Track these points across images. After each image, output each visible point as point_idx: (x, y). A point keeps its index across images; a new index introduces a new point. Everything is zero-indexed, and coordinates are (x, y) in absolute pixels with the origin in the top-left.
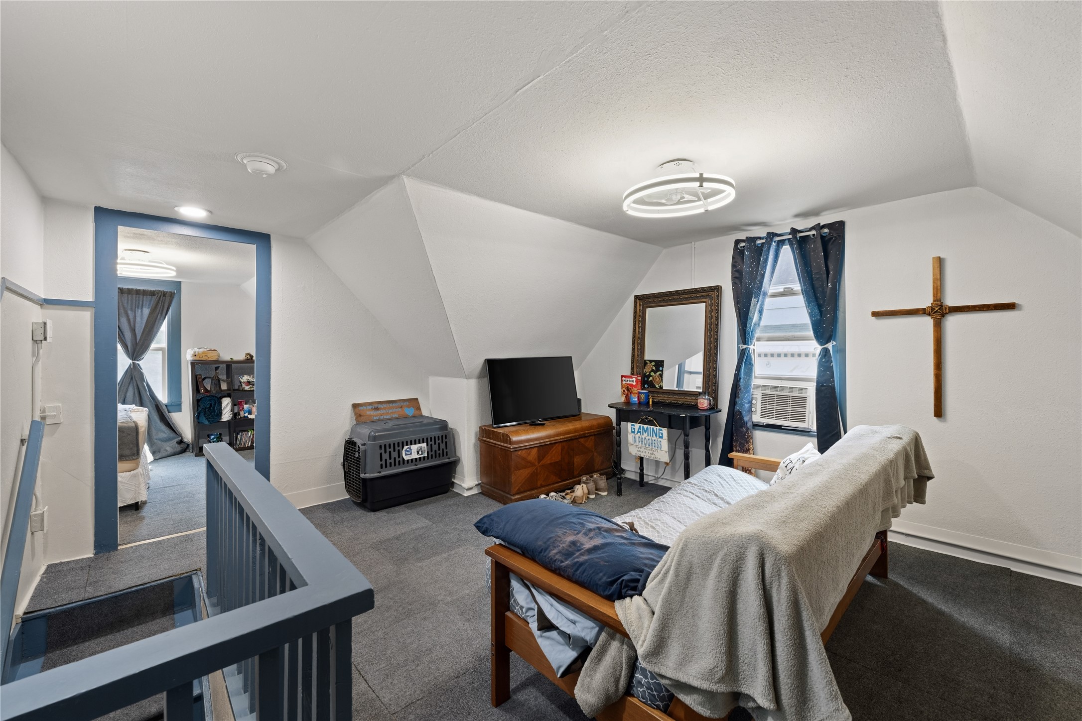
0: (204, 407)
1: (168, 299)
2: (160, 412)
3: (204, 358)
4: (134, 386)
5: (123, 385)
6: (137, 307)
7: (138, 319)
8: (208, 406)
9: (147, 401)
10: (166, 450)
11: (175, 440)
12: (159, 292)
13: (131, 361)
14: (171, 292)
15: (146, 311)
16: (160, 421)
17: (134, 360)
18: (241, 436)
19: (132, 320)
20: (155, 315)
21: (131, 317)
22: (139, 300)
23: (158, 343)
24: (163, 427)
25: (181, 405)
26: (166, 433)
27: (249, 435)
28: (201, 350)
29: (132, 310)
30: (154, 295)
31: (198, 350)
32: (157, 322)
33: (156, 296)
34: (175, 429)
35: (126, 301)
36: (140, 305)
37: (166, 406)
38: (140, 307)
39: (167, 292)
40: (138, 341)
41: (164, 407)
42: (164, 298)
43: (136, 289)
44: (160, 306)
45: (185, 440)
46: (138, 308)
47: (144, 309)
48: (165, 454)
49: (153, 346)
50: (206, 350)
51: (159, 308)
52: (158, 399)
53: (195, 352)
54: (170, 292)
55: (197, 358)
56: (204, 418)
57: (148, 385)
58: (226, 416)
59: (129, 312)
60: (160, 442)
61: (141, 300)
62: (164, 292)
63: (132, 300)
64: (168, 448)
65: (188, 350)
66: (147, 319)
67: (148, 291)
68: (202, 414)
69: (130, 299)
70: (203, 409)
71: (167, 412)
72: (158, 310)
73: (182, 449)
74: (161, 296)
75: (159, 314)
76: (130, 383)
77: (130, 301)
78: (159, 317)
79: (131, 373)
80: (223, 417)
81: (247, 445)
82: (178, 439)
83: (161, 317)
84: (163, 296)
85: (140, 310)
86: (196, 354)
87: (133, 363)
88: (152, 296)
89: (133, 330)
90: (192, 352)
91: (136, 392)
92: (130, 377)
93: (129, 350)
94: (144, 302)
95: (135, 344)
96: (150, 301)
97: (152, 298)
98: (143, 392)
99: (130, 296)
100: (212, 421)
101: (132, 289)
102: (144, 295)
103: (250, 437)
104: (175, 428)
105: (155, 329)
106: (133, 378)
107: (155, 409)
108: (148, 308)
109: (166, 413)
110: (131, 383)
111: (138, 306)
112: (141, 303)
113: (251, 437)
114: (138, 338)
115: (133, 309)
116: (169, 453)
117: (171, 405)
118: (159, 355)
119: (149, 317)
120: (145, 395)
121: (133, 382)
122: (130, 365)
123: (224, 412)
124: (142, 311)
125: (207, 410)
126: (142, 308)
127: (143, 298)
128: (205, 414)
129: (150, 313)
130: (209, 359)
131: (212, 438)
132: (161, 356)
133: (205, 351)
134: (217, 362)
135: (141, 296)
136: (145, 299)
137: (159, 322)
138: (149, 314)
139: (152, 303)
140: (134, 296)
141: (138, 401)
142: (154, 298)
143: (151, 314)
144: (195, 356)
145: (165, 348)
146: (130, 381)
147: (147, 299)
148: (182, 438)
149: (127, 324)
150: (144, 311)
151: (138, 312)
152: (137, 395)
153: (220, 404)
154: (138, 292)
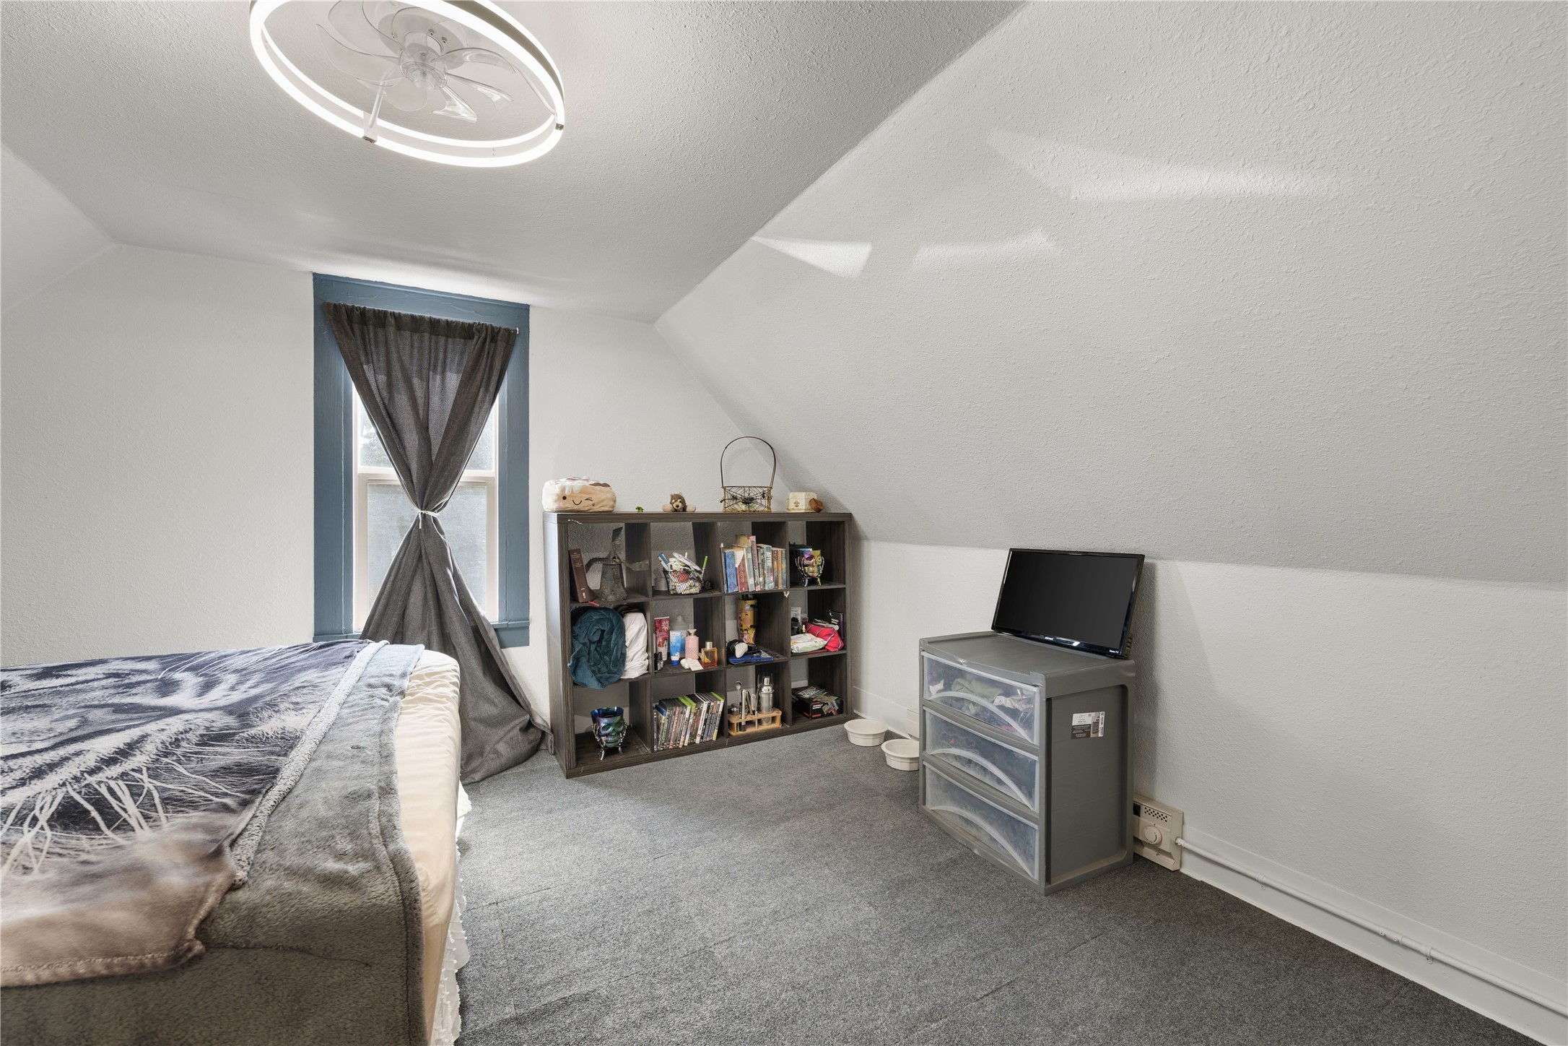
0: (586, 641)
1: (501, 345)
2: (483, 647)
3: (585, 506)
4: (424, 579)
5: (400, 576)
6: (432, 368)
7: (435, 400)
8: (596, 638)
9: (455, 619)
10: (496, 752)
11: (517, 722)
12: (481, 327)
13: (418, 512)
14: (507, 330)
15: (453, 380)
16: (484, 673)
17: (426, 508)
18: (669, 718)
19: (420, 401)
20: (473, 390)
21: (419, 393)
22: (437, 350)
23: (477, 467)
24: (490, 689)
25: (527, 628)
26: (495, 705)
27: (687, 716)
28: (578, 484)
29: (421, 378)
30: (471, 337)
31: (569, 483)
32: (476, 409)
33: (476, 337)
34: (515, 693)
35: (408, 348)
36: (440, 364)
37: (496, 630)
38: (439, 369)
39: (500, 328)
40: (434, 458)
41: (492, 634)
42: (493, 345)
43: (430, 318)
44: (483, 366)
45: (538, 721)
46: (435, 371)
47: (449, 374)
48: (494, 764)
49: (467, 474)
50: (587, 484)
51: (481, 370)
52: (478, 614)
53: (563, 489)
54: (505, 329)
55: (568, 505)
56: (589, 673)
57: (455, 574)
58: (636, 665)
59: (416, 381)
60: (481, 727)
61: (442, 350)
62: (493, 328)
63: (421, 348)
64: (502, 747)
65: (547, 484)
66: (456, 400)
67: (457, 323)
68: (584, 660)
69: (416, 345)
70: (584, 644)
71: (498, 647)
72: (479, 375)
73: (533, 747)
74: (486, 339)
75: (482, 390)
76: (415, 571)
77: (416, 351)
78: (481, 394)
79: (419, 544)
80: (629, 665)
81: (681, 744)
82: (521, 719)
83: (485, 396)
84: (491, 341)
85: (438, 377)
86: (567, 493)
87: (424, 516)
88: (465, 338)
89: (423, 428)
90: (557, 490)
91: (430, 595)
92: (417, 555)
93: (415, 481)
94: (449, 356)
95: (428, 465)
96: (462, 354)
97: (465, 345)
98: (445, 596)
99: (416, 337)
100: (607, 679)
101: (422, 318)
102: (447, 336)
103: (688, 720)
104: (516, 688)
105: (473, 428)
106: (424, 557)
107: (473, 641)
108: (458, 372)
109: (495, 649)
110: (419, 572)
111: (435, 366)
112: (441, 356)
113: (691, 721)
114: (435, 450)
115: (424, 372)
116: (503, 760)
117: (507, 629)
118: (482, 500)
119: (459, 393)
120: (449, 604)
121: (423, 566)
122: (417, 521)
123: (630, 653)
124: (443, 380)
125: (593, 647)
126: (443, 372)
127: (446, 341)
128: (588, 661)
129: (462, 382)
130: (596, 509)
131: (603, 725)
132: (484, 500)
133: (587, 487)
134: (609, 516)
135: (442, 339)
136: (450, 346)
137: (481, 408)
138: (460, 386)
139: (465, 362)
140: (426, 335)
141: (433, 618)
142: (473, 345)
143: (464, 385)
144: (564, 498)
145: (493, 479)
146: (417, 566)
147: (455, 345)
148: (531, 716)
149: (409, 409)
150: (448, 380)
151: (434, 380)
152: (431, 603)
153: (622, 630)
154: (434, 325)
